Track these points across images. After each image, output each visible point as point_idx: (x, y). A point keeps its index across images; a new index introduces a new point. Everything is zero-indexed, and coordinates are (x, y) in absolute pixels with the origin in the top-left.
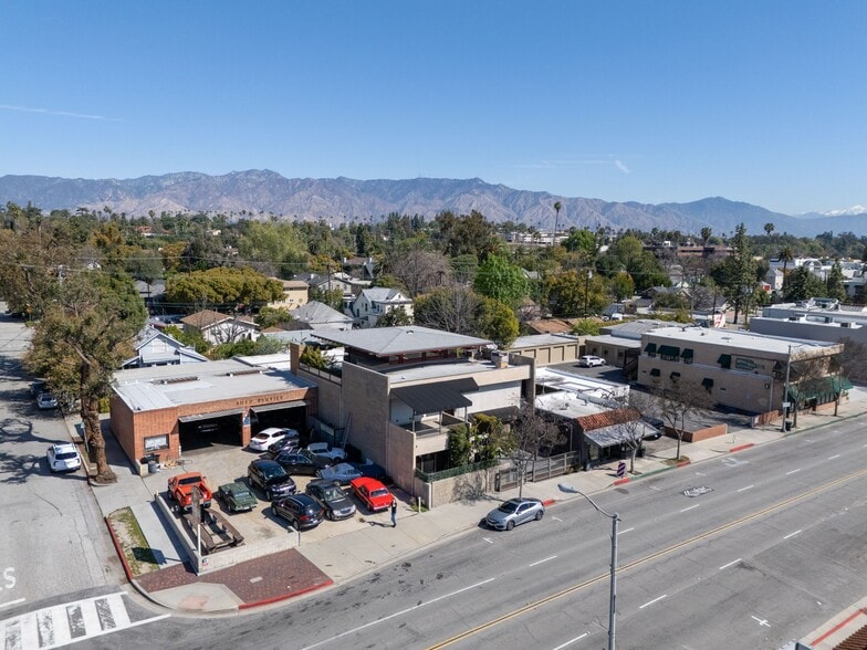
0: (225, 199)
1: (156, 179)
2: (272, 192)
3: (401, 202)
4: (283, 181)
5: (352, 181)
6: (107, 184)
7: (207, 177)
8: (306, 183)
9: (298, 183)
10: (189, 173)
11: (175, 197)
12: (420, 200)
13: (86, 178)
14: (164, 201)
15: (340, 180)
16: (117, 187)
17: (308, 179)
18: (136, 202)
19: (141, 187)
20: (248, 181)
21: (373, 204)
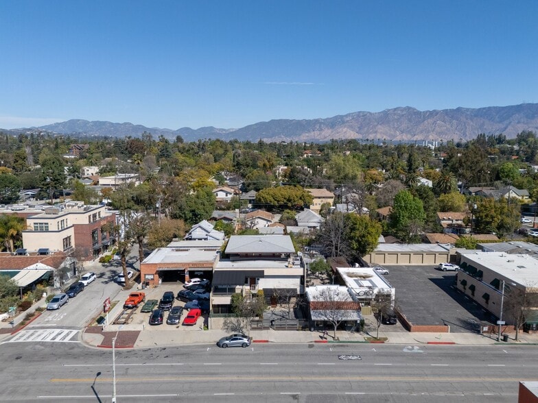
0: (379, 126)
1: (341, 117)
2: (410, 120)
3: (506, 122)
4: (418, 113)
5: (468, 110)
6: (317, 121)
7: (370, 113)
8: (433, 114)
9: (428, 113)
10: (360, 112)
11: (351, 127)
12: (522, 120)
13: (307, 119)
14: (345, 129)
15: (459, 109)
16: (322, 123)
17: (434, 111)
18: (330, 131)
19: (334, 123)
20: (395, 114)
21: (483, 124)
